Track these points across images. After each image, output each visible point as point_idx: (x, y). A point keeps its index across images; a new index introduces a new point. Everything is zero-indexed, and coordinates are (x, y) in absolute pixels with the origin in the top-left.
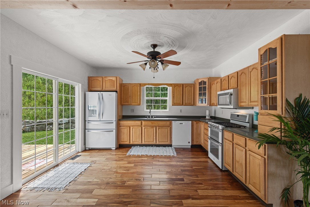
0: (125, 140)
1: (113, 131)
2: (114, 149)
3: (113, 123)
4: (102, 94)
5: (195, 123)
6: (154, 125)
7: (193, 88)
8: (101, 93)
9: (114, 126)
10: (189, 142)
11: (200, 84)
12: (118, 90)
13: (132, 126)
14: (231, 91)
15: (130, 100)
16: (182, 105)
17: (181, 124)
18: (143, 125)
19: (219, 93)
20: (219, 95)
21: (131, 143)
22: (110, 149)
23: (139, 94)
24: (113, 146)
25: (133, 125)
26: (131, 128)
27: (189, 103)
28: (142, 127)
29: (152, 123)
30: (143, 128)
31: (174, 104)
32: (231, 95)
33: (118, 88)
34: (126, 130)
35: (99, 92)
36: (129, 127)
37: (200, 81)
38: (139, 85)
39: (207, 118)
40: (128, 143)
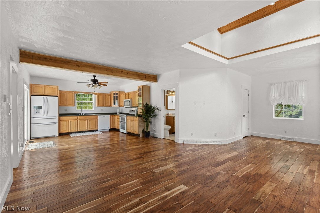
0: (65, 130)
1: (56, 124)
2: (57, 136)
3: (56, 118)
4: (47, 98)
5: (112, 116)
6: (86, 118)
7: (110, 96)
8: (46, 97)
9: (57, 120)
10: (108, 127)
11: (114, 94)
12: (58, 96)
13: (70, 120)
14: (129, 100)
15: (66, 103)
16: (104, 106)
17: (104, 117)
18: (78, 119)
19: (125, 100)
20: (125, 101)
21: (70, 131)
22: (52, 137)
23: (73, 98)
24: (56, 134)
25: (71, 119)
26: (70, 121)
27: (108, 105)
28: (77, 120)
30: (79, 121)
31: (98, 106)
32: (130, 101)
33: (58, 94)
34: (65, 123)
35: (44, 97)
36: (68, 121)
37: (114, 93)
38: (74, 92)
39: (118, 113)
40: (67, 131)
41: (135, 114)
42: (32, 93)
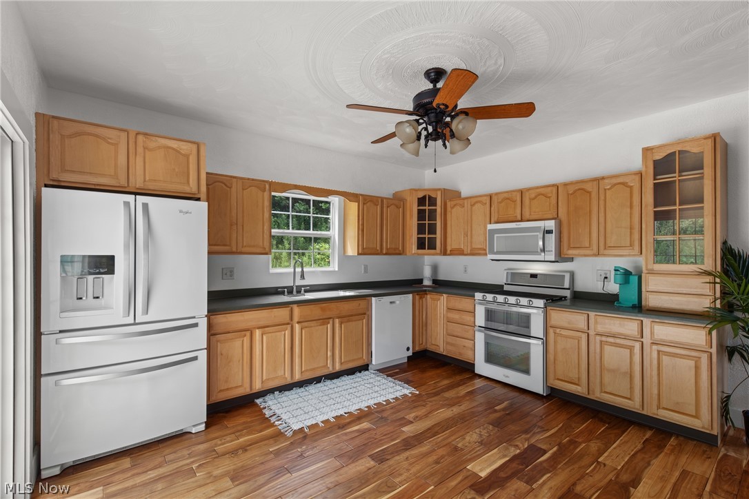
0: (238, 385)
1: (195, 358)
2: (202, 427)
3: (196, 325)
4: (145, 206)
6: (328, 314)
8: (141, 199)
9: (199, 337)
10: (408, 349)
11: (421, 201)
12: (204, 195)
13: (259, 328)
15: (234, 235)
16: (381, 253)
17: (393, 305)
18: (296, 318)
19: (490, 227)
20: (493, 232)
21: (258, 386)
22: (179, 437)
24: (194, 416)
25: (262, 323)
26: (258, 333)
27: (395, 249)
28: (292, 327)
29: (323, 310)
30: (297, 327)
31: (364, 251)
32: (550, 232)
33: (204, 188)
34: (238, 343)
35: (130, 198)
36: (248, 333)
37: (421, 195)
38: (267, 186)
39: (427, 282)
40: (244, 390)
41: (567, 293)
42: (54, 175)
